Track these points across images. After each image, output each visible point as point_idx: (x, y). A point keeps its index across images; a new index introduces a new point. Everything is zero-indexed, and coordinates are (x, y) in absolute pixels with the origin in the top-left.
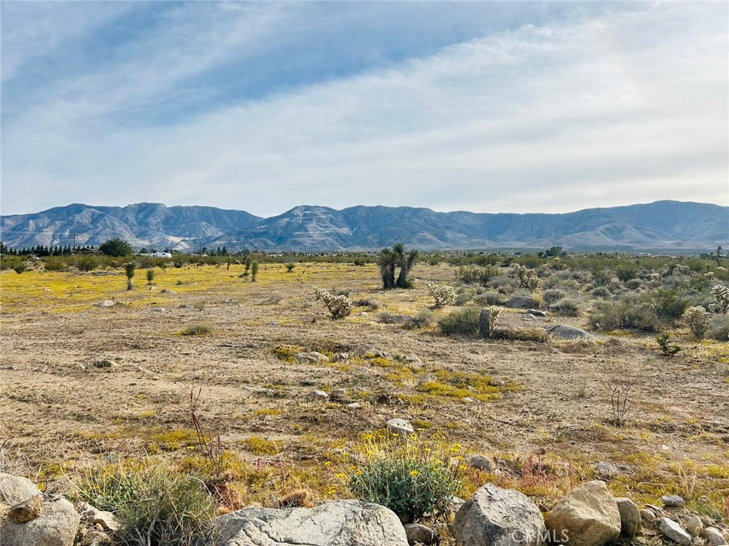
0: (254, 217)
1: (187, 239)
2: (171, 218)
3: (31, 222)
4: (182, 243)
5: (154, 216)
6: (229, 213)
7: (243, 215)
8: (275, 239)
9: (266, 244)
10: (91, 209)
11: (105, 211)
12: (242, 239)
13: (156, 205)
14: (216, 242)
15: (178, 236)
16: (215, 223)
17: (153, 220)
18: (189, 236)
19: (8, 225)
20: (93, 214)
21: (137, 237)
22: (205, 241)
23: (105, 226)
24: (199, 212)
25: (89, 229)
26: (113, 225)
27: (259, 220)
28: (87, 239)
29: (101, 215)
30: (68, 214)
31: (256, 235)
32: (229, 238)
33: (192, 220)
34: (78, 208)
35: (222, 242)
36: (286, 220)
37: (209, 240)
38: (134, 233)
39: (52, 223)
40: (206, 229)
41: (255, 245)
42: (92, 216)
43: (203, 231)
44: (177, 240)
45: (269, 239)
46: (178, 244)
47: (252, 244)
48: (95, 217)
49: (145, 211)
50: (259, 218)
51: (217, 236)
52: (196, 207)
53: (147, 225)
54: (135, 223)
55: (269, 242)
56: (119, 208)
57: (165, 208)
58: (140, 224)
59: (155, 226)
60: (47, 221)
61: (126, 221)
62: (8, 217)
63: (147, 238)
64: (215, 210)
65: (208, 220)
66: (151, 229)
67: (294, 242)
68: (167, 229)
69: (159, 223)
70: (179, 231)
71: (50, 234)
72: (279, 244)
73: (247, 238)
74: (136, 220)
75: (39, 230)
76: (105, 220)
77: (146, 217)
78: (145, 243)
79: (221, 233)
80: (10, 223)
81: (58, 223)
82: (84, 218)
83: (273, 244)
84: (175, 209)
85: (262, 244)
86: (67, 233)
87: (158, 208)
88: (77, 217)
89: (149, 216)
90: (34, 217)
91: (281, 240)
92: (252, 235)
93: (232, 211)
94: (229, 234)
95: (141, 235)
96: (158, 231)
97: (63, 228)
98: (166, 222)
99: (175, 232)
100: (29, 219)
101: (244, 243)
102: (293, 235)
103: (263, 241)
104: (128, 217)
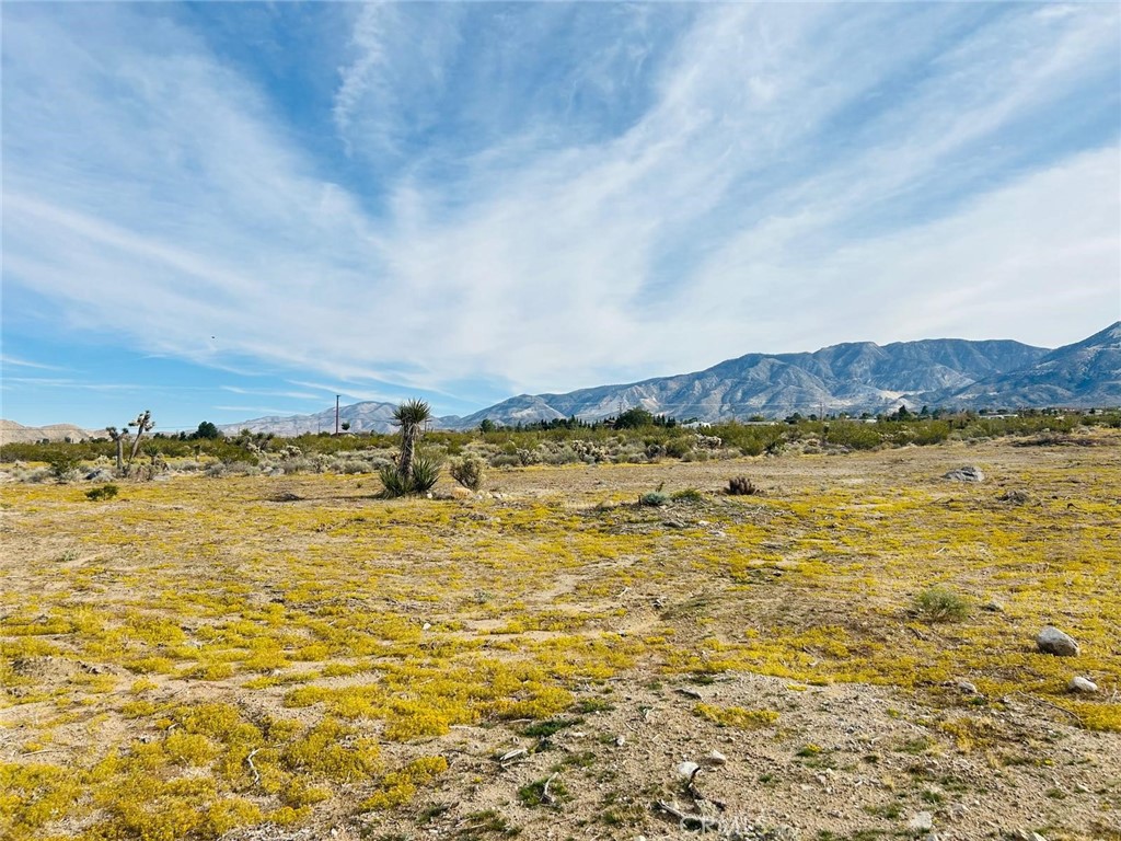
0: (1030, 349)
1: (911, 393)
2: (885, 362)
3: (697, 382)
4: (902, 400)
5: (859, 362)
6: (983, 347)
7: (1008, 347)
8: (1073, 385)
9: (1054, 397)
10: (771, 360)
11: (788, 359)
12: (1007, 386)
13: (862, 344)
14: (959, 396)
15: (897, 389)
16: (957, 364)
17: (857, 368)
18: (915, 389)
19: (671, 389)
20: (772, 366)
21: (834, 395)
22: (941, 395)
23: (789, 382)
24: (930, 350)
25: (767, 387)
26: (799, 379)
27: (1040, 354)
28: (764, 402)
29: (783, 367)
30: (742, 369)
31: (1033, 380)
32: (983, 388)
33: (920, 362)
34: (753, 360)
35: (970, 396)
36: (1097, 348)
37: (946, 393)
38: (829, 389)
39: (721, 382)
40: (943, 376)
41: (1032, 397)
42: (771, 370)
43: (938, 379)
44: (894, 396)
45: (1059, 385)
46: (895, 402)
47: (1025, 396)
48: (775, 369)
49: (846, 354)
50: (1041, 349)
51: (961, 386)
52: (925, 341)
53: (849, 376)
54: (831, 374)
55: (1060, 391)
56: (806, 354)
57: (878, 348)
58: (838, 375)
59: (861, 376)
60: (715, 380)
61: (818, 373)
62: (671, 378)
63: (848, 395)
64: (958, 345)
65: (945, 361)
66: (854, 382)
67: (1111, 388)
68: (879, 380)
69: (866, 371)
70: (897, 382)
71: (719, 397)
72: (1078, 394)
73: (1016, 385)
74: (833, 370)
75: (706, 393)
76: (788, 372)
77: (847, 364)
78: (848, 403)
79: (969, 381)
80: (674, 386)
81: (729, 382)
82: (760, 373)
83: (1069, 394)
84: (890, 348)
85: (1044, 396)
86: (739, 394)
87: (865, 350)
88: (752, 373)
89: (851, 362)
90: (699, 376)
91: (1084, 385)
92: (1026, 381)
93: (988, 342)
94: (983, 382)
95: (840, 392)
96: (865, 383)
97: (734, 387)
98: (876, 370)
99: (892, 384)
100: (694, 380)
101: (1009, 395)
102: (1108, 377)
103: (1048, 390)
104: (821, 366)
